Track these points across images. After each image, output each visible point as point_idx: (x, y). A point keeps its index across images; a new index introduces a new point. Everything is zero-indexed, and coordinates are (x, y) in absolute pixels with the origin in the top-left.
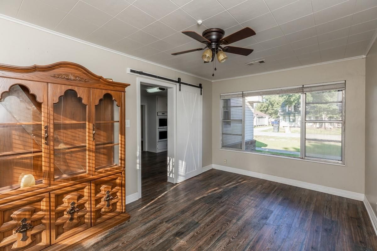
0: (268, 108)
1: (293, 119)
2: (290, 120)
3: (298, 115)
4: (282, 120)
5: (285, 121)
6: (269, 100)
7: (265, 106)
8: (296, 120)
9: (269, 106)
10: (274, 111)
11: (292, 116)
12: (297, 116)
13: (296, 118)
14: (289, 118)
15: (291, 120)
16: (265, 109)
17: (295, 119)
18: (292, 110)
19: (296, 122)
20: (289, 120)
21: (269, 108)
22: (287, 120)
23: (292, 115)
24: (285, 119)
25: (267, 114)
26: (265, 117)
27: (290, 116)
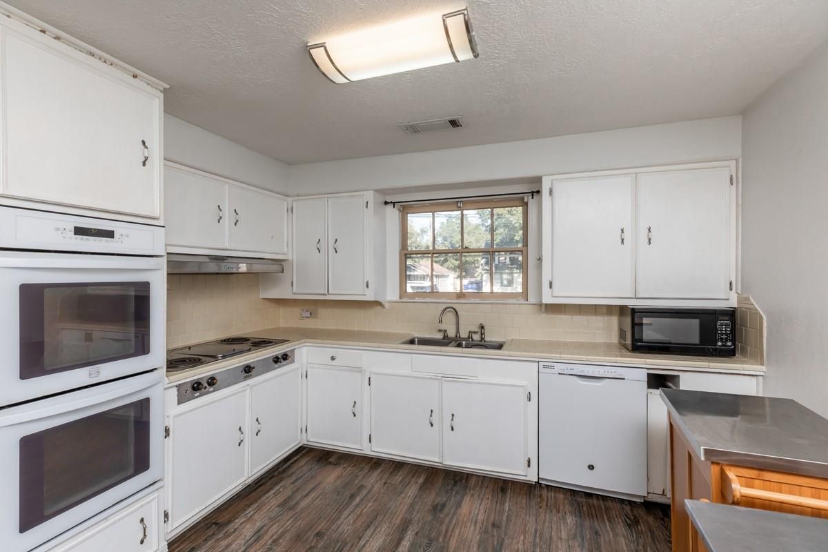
1: (508, 279)
2: (502, 283)
3: (518, 271)
4: (485, 281)
5: (493, 283)
6: (449, 240)
8: (514, 281)
11: (507, 273)
12: (516, 273)
13: (515, 278)
14: (502, 278)
15: (505, 282)
17: (513, 279)
18: (505, 259)
19: (515, 285)
20: (499, 281)
23: (507, 271)
24: (493, 279)
25: (447, 268)
26: (448, 276)
27: (501, 274)
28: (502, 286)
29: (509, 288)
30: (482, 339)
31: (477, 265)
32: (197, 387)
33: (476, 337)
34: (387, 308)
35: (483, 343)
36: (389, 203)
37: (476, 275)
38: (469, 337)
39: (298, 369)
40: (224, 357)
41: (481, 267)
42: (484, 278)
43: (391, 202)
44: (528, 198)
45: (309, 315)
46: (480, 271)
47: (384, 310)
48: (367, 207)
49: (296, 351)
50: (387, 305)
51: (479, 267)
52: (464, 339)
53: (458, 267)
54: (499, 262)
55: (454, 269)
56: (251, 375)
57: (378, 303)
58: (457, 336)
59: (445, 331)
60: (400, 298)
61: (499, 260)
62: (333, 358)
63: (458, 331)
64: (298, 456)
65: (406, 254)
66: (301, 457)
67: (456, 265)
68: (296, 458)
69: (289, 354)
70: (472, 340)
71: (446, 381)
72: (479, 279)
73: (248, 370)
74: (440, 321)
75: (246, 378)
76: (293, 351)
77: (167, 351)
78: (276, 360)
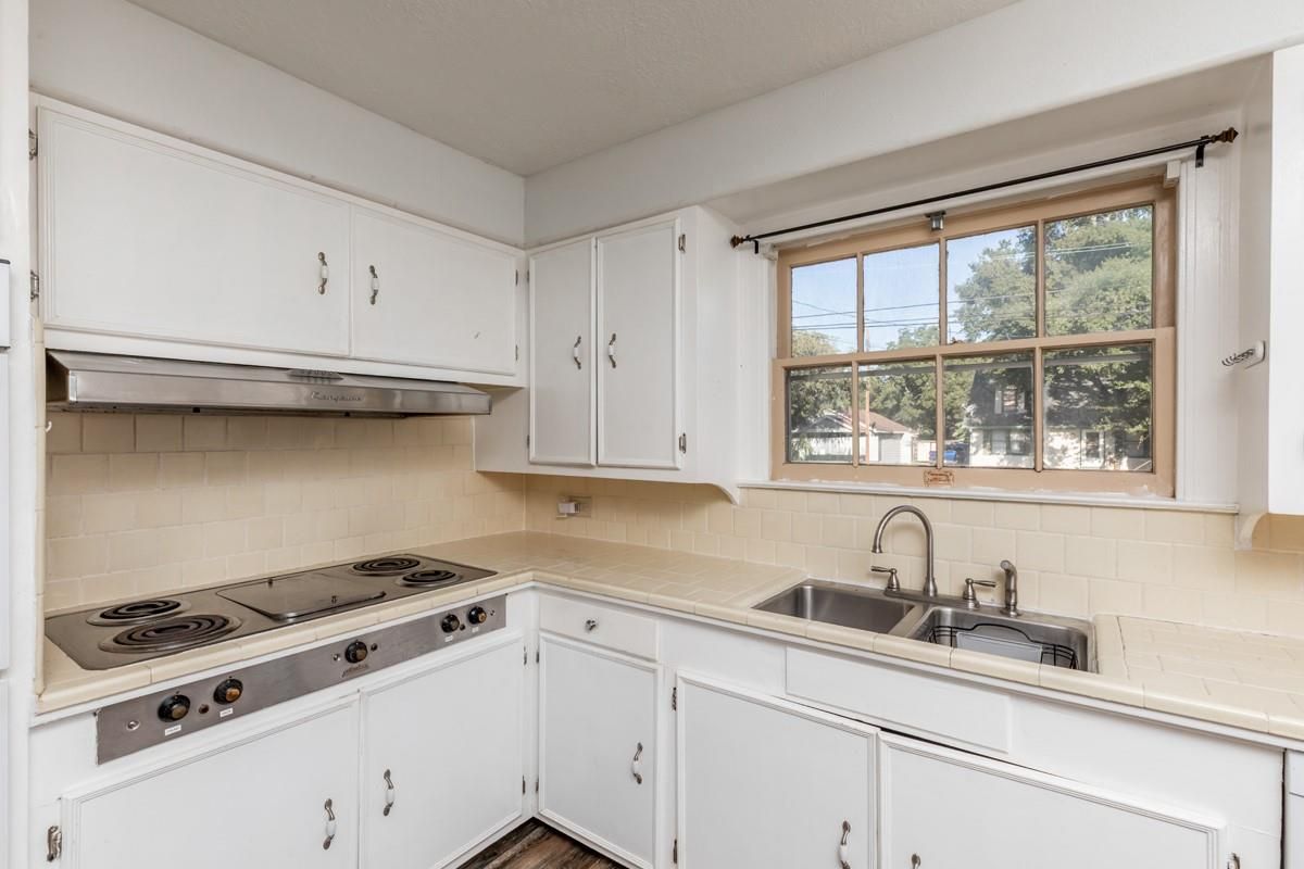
0: (899, 401)
1: (1020, 442)
2: (1008, 447)
4: (976, 444)
5: (991, 449)
7: (888, 395)
9: (903, 395)
10: (920, 411)
11: (1020, 431)
14: (1008, 438)
15: (1016, 447)
16: (890, 404)
18: (1016, 405)
20: (1005, 445)
21: (904, 400)
22: (999, 448)
23: (1020, 427)
24: (991, 441)
25: (900, 422)
26: (901, 435)
27: (1009, 431)
28: (1008, 454)
29: (1024, 458)
30: (1008, 607)
31: (956, 416)
32: (172, 709)
33: (990, 599)
34: (738, 501)
35: (1012, 617)
36: (742, 240)
37: (955, 434)
38: (965, 598)
39: (517, 641)
40: (302, 617)
41: (965, 419)
42: (973, 440)
43: (748, 239)
44: (1178, 167)
45: (572, 511)
46: (964, 427)
47: (733, 507)
48: (682, 249)
49: (509, 601)
50: (736, 495)
51: (961, 420)
52: (948, 602)
53: (921, 420)
54: (1003, 411)
55: (912, 424)
56: (366, 666)
57: (714, 493)
58: (926, 590)
59: (893, 572)
60: (773, 478)
61: (1003, 407)
62: (591, 626)
63: (929, 576)
64: (518, 847)
65: (788, 370)
66: (522, 851)
67: (917, 416)
68: (509, 854)
69: (487, 608)
70: (977, 605)
71: (892, 746)
72: (961, 440)
73: (356, 654)
74: (876, 548)
75: (348, 675)
76: (500, 601)
77: (46, 619)
78: (449, 623)
